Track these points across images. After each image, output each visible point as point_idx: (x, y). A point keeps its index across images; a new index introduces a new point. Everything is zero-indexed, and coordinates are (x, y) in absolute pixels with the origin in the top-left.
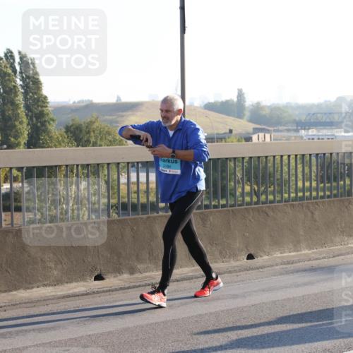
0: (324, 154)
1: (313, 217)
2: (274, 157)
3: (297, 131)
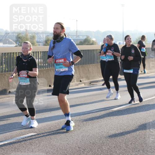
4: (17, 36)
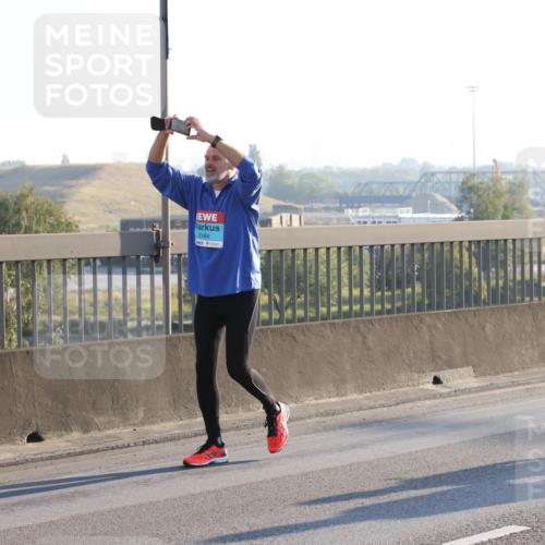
0: (382, 246)
1: (364, 342)
2: (305, 250)
3: (341, 210)
4: (463, 183)
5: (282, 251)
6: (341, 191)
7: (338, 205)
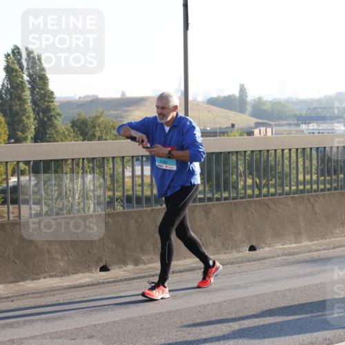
1: (313, 209)
2: (275, 150)
3: (298, 125)
5: (260, 151)
6: (298, 113)
7: (296, 122)
